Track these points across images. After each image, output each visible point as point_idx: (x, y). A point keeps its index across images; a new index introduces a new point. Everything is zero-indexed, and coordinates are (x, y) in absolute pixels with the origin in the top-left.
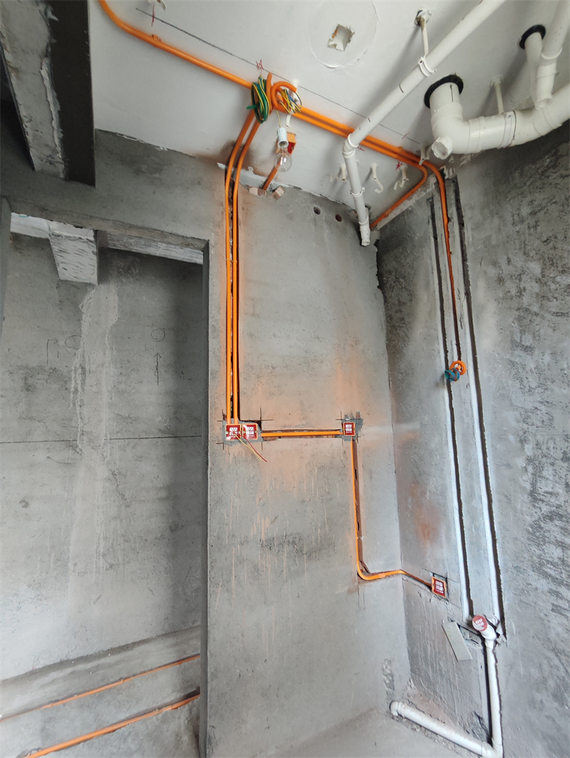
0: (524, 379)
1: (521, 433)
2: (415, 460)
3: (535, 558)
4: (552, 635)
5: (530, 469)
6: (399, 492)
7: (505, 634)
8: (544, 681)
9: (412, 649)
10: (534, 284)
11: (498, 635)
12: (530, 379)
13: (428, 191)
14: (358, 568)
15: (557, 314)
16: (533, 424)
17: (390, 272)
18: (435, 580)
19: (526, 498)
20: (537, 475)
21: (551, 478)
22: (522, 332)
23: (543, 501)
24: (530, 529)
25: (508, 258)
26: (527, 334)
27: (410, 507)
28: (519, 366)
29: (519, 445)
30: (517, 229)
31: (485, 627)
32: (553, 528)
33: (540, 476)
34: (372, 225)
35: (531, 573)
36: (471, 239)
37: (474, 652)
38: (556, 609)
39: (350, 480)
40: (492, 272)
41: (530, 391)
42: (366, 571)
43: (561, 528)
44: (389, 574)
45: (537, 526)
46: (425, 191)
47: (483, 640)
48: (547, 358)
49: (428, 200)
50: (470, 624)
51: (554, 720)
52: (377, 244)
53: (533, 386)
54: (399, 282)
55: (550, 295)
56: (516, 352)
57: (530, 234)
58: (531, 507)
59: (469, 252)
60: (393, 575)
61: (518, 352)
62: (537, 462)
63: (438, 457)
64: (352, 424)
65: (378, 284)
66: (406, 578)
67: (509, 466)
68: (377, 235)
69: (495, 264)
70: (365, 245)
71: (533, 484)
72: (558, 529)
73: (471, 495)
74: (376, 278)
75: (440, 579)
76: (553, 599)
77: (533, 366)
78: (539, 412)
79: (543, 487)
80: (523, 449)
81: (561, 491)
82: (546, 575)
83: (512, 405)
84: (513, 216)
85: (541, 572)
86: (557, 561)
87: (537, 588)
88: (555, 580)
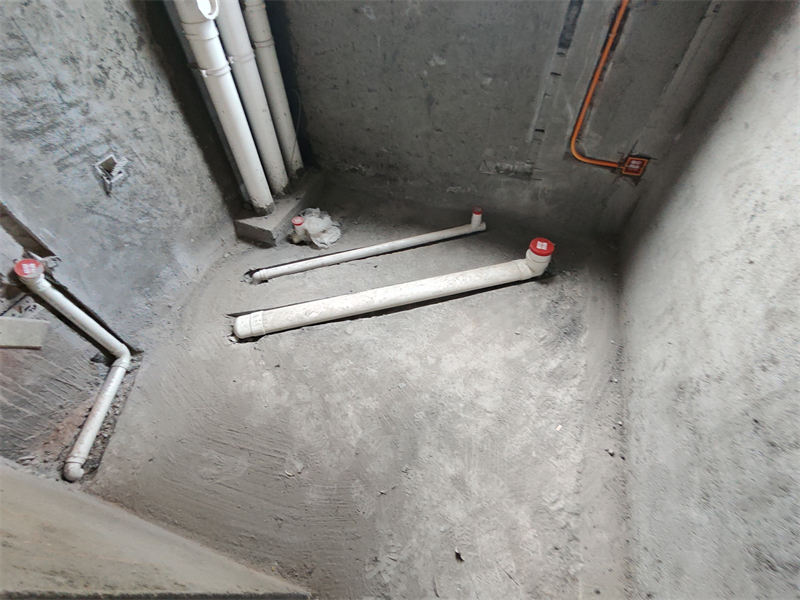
8: (103, 247)
51: (128, 268)
76: (51, 158)
85: (19, 136)
86: (21, 105)
87: (31, 162)
88: (38, 132)
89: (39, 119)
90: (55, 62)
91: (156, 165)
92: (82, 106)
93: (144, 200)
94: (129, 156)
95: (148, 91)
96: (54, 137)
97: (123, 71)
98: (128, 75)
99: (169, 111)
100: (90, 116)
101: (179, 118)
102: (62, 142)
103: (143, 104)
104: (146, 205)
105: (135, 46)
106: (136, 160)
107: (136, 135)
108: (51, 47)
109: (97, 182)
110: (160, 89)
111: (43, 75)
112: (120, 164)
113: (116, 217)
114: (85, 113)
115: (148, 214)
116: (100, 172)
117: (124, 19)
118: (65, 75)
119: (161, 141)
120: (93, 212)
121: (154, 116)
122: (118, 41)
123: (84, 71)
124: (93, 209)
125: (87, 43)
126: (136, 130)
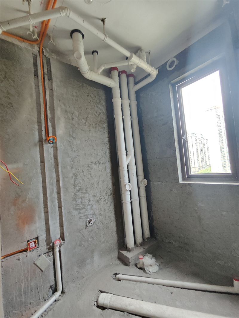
1: (71, 165)
3: (74, 206)
4: (79, 227)
8: (77, 243)
10: (76, 118)
12: (74, 148)
13: (34, 50)
15: (82, 130)
16: (75, 162)
18: (29, 244)
20: (76, 178)
21: (79, 178)
23: (77, 186)
24: (73, 197)
25: (69, 106)
26: (74, 133)
27: (13, 212)
28: (71, 143)
30: (72, 98)
32: (79, 194)
40: (63, 107)
41: (74, 152)
45: (75, 195)
48: (79, 142)
49: (33, 54)
56: (71, 138)
57: (75, 102)
58: (74, 189)
59: (55, 94)
62: (76, 174)
66: (4, 260)
67: (67, 177)
69: (65, 105)
71: (74, 182)
72: (81, 193)
75: (33, 240)
76: (79, 216)
77: (75, 144)
78: (76, 158)
79: (77, 182)
80: (72, 171)
81: (81, 182)
82: (78, 209)
83: (69, 156)
85: (76, 209)
86: (80, 203)
87: (75, 215)
88: (80, 209)
89: (82, 207)
90: (91, 196)
91: (102, 224)
92: (92, 205)
93: (94, 233)
94: (96, 219)
95: (108, 205)
96: (82, 211)
97: (104, 200)
98: (105, 201)
99: (111, 210)
100: (92, 208)
101: (113, 212)
102: (83, 212)
103: (105, 208)
104: (94, 235)
105: (109, 195)
106: (97, 221)
107: (100, 215)
108: (92, 193)
109: (85, 224)
110: (111, 205)
111: (88, 198)
112: (93, 221)
113: (84, 236)
114: (91, 207)
115: (93, 238)
116: (87, 222)
117: (109, 189)
118: (92, 199)
119: (106, 217)
120: (80, 232)
121: (107, 211)
122: (106, 194)
123: (96, 198)
124: (80, 231)
125: (99, 193)
126: (101, 213)
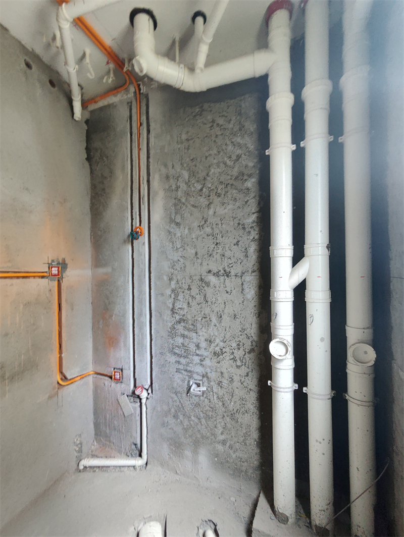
0: (174, 242)
1: (170, 275)
2: (106, 294)
3: (170, 345)
4: (175, 385)
5: (173, 296)
6: (94, 317)
7: (152, 392)
8: (170, 410)
9: (97, 421)
10: (184, 185)
11: (149, 394)
12: (177, 243)
13: (129, 96)
14: (58, 377)
15: (193, 206)
16: (176, 270)
17: (96, 150)
18: (115, 372)
19: (169, 312)
20: (176, 299)
21: (182, 300)
22: (176, 213)
23: (177, 313)
24: (170, 330)
25: (173, 164)
26: (178, 214)
27: (101, 327)
28: (173, 234)
29: (169, 282)
30: (179, 147)
31: (142, 391)
32: (180, 328)
33: (177, 300)
34: (84, 105)
35: (168, 354)
36: (153, 144)
37: (135, 409)
38: (178, 371)
39: (54, 312)
40: (164, 170)
41: (176, 250)
42: (65, 378)
43: (184, 327)
44: (82, 377)
45: (173, 328)
46: (127, 95)
47: (141, 399)
48: (186, 231)
49: (128, 103)
50: (134, 392)
51: (173, 429)
52: (87, 122)
53: (178, 247)
54: (103, 160)
55: (191, 194)
56: (172, 225)
57: (185, 153)
58: (171, 317)
59: (152, 152)
60: (86, 376)
61: (173, 225)
62: (176, 292)
63: (122, 291)
64: (58, 268)
65: (86, 157)
66: (95, 376)
67: (162, 295)
68: (87, 115)
69: (166, 166)
70: (77, 119)
71: (173, 305)
72: (182, 327)
73: (141, 314)
74: (85, 151)
75: (118, 371)
76: (177, 366)
77: (179, 235)
78: (180, 263)
79: (178, 305)
80: (170, 284)
81: (185, 307)
82: (175, 354)
83: (167, 257)
84: (178, 137)
85: (173, 353)
86: (180, 345)
88: (180, 356)
89: (182, 352)
91: (221, 404)
92: (202, 358)
93: (202, 412)
94: (209, 389)
96: (183, 361)
99: (249, 387)
100: (203, 363)
102: (185, 364)
103: (234, 375)
104: (202, 415)
105: (247, 351)
106: (211, 393)
108: (204, 334)
109: (187, 387)
110: (250, 375)
111: (195, 340)
112: (201, 388)
113: (184, 405)
114: (201, 361)
115: (199, 419)
116: (191, 384)
117: (249, 338)
118: (203, 345)
119: (232, 396)
121: (236, 384)
123: (212, 347)
124: (178, 394)
125: (221, 339)
126: (221, 382)
